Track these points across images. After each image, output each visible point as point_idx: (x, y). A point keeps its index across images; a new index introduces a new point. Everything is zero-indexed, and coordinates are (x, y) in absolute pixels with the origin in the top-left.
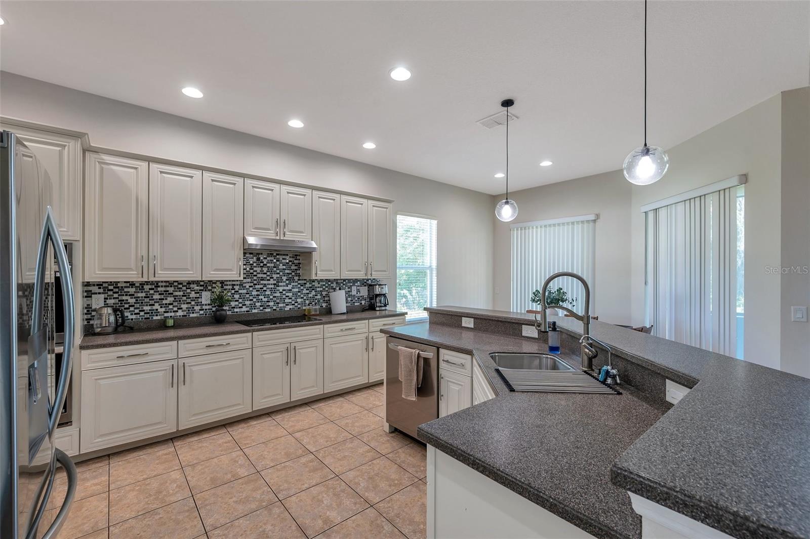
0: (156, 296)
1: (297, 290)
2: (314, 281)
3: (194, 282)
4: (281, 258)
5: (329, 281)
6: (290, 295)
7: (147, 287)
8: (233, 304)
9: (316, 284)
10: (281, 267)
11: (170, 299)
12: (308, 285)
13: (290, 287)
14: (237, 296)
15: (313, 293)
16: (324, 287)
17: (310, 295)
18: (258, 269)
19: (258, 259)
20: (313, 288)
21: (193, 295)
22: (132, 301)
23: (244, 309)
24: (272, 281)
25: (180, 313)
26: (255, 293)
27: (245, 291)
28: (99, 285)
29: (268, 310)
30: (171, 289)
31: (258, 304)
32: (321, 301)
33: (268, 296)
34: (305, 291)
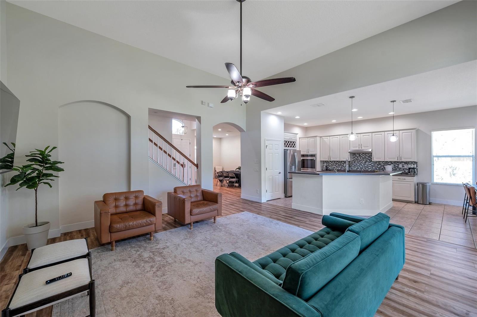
0: (335, 164)
1: (373, 164)
2: (380, 162)
3: (342, 161)
4: (367, 154)
5: (387, 162)
6: (371, 166)
7: (333, 162)
8: (352, 167)
9: (381, 163)
10: (367, 157)
11: (338, 165)
12: (377, 163)
13: (370, 163)
14: (353, 165)
15: (380, 166)
16: (385, 164)
17: (378, 167)
18: (359, 158)
19: (359, 155)
20: (379, 164)
21: (342, 164)
22: (330, 165)
23: (355, 169)
24: (364, 161)
25: (339, 168)
26: (358, 165)
27: (355, 164)
28: (325, 161)
29: (362, 170)
30: (338, 163)
31: (359, 168)
32: (383, 169)
33: (363, 166)
34: (376, 165)
